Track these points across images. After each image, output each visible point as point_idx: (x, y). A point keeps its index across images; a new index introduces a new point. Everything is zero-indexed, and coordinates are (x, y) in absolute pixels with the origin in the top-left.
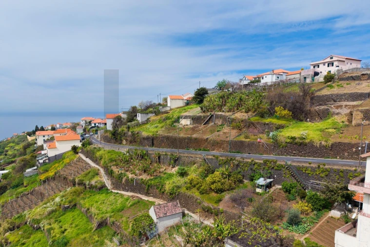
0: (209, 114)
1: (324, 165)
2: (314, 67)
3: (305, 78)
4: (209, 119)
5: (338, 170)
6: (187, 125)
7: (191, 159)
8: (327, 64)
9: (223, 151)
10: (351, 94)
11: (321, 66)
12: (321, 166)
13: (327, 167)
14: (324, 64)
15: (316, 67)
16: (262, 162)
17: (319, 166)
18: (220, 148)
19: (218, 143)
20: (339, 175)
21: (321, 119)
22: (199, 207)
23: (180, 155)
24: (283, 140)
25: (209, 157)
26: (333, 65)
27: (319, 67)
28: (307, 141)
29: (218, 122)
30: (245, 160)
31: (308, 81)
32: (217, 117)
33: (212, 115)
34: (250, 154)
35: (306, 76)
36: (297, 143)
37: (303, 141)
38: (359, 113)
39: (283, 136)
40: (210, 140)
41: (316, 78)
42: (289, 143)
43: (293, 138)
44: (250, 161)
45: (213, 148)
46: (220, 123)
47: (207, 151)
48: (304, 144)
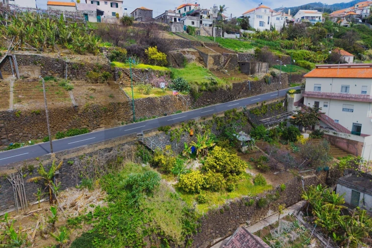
2: (92, 3)
3: (86, 15)
5: (271, 104)
8: (109, 3)
9: (120, 122)
10: (180, 40)
11: (101, 3)
14: (106, 3)
15: (95, 4)
16: (223, 115)
17: (262, 105)
18: (112, 118)
19: (106, 111)
20: (272, 108)
21: (178, 65)
22: (249, 210)
23: (67, 157)
24: (197, 88)
25: (150, 134)
26: (117, 7)
27: (98, 4)
28: (219, 85)
29: (30, 73)
30: (206, 120)
31: (93, 19)
32: (24, 61)
33: (8, 57)
34: (166, 115)
35: (86, 12)
36: (210, 90)
37: (214, 86)
38: (211, 58)
39: (196, 83)
40: (85, 110)
41: (102, 17)
42: (205, 91)
43: (206, 85)
44: (211, 118)
45: (95, 122)
46: (35, 73)
47: (84, 131)
48: (216, 90)
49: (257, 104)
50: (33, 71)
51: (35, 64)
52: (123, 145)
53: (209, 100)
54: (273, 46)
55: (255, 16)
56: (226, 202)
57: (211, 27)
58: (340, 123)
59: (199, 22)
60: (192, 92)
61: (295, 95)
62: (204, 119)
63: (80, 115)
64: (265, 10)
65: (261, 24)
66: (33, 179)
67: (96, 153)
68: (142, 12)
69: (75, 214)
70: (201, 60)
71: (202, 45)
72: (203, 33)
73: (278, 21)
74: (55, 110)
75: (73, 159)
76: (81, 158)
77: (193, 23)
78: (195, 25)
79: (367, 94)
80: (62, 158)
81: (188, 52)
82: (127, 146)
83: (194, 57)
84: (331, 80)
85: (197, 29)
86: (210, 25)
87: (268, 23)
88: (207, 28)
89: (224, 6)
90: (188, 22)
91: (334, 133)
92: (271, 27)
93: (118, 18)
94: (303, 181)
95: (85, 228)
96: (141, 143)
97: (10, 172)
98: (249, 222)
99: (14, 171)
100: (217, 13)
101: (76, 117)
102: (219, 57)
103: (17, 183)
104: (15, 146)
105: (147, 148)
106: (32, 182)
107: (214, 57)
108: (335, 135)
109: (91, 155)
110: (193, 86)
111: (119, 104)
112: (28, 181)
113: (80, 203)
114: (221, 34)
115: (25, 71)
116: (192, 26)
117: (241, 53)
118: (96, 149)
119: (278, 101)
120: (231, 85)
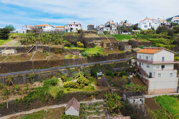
0: (31, 45)
1: (116, 62)
2: (69, 26)
3: (67, 30)
4: (33, 49)
5: (120, 63)
6: (12, 54)
7: (48, 74)
8: (75, 25)
9: (60, 66)
10: (96, 38)
11: (73, 25)
12: (116, 63)
13: (117, 62)
14: (74, 25)
15: (70, 26)
16: (94, 66)
17: (115, 63)
18: (57, 64)
19: (55, 62)
20: (121, 64)
21: (92, 47)
22: (84, 96)
23: (37, 73)
24: (91, 56)
25: (63, 70)
26: (78, 26)
27: (72, 26)
28: (100, 55)
29: (40, 51)
30: (86, 67)
31: (69, 31)
32: (39, 47)
33: (35, 46)
34: (77, 64)
35: (67, 29)
36: (96, 56)
37: (98, 55)
38: (105, 44)
39: (91, 54)
40: (49, 61)
41: (72, 30)
42: (94, 57)
43: (95, 54)
44: (88, 66)
45: (52, 65)
46: (41, 51)
47: (48, 68)
48: (99, 56)
49: (112, 62)
50: (41, 50)
51: (42, 48)
52: (53, 72)
53: (96, 60)
54: (145, 37)
55: (142, 23)
56: (76, 91)
57: (116, 31)
58: (146, 72)
59: (110, 29)
60: (88, 57)
61: (133, 59)
62: (85, 66)
63: (47, 63)
64: (148, 20)
65: (146, 26)
66: (28, 77)
67: (45, 73)
68: (90, 26)
69: (34, 87)
70: (102, 45)
71: (107, 39)
72: (112, 33)
73: (156, 24)
74: (41, 61)
75: (39, 74)
76: (41, 74)
77: (107, 30)
78: (108, 30)
79: (153, 60)
80: (36, 73)
81: (97, 42)
82: (54, 72)
83: (99, 44)
84: (143, 54)
85: (108, 32)
86: (116, 30)
87: (150, 26)
88: (114, 31)
89: (126, 20)
90: (105, 30)
91: (142, 76)
92: (152, 27)
93: (77, 30)
94: (112, 91)
95: (35, 90)
96: (59, 72)
97: (23, 75)
98: (84, 100)
99: (24, 75)
100: (122, 24)
101: (46, 63)
102: (109, 43)
103: (24, 78)
104: (29, 70)
105: (61, 74)
106: (28, 78)
107: (107, 44)
108: (142, 77)
109: (43, 73)
110: (89, 55)
111: (60, 60)
112: (27, 78)
113: (37, 85)
114: (121, 33)
115: (39, 50)
116: (107, 31)
117: (121, 42)
118: (45, 72)
119: (124, 62)
120: (107, 55)
